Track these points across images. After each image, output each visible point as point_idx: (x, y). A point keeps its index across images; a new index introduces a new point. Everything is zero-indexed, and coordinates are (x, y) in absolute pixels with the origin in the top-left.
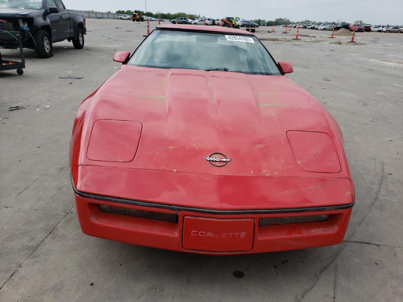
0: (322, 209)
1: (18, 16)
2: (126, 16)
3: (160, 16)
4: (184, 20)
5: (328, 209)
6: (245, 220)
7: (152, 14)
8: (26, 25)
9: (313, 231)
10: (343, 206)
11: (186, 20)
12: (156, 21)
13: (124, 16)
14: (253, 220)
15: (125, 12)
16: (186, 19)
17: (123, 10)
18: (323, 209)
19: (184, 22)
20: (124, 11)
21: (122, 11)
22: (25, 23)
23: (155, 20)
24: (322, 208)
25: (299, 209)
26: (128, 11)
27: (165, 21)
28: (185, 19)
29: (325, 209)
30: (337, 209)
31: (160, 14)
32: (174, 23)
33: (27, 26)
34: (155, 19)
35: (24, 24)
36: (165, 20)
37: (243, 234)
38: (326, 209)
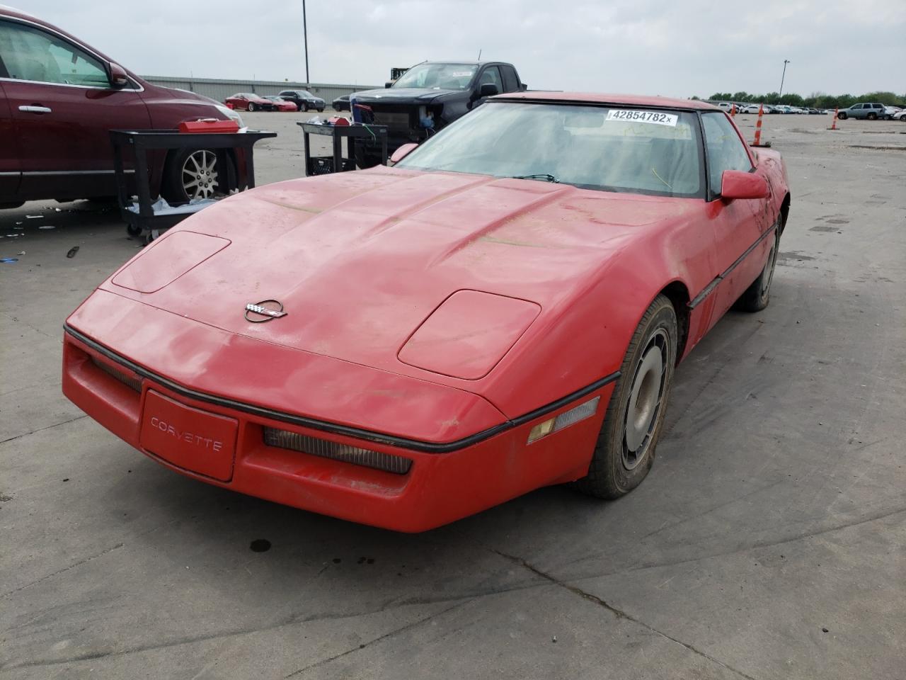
0: (366, 436)
1: (416, 101)
2: (725, 105)
3: (819, 103)
4: (872, 110)
5: (381, 440)
6: (224, 418)
7: (800, 97)
8: (430, 117)
9: (354, 483)
10: (417, 444)
11: (880, 109)
12: (801, 114)
13: (721, 105)
14: (236, 422)
15: (733, 96)
16: (880, 106)
17: (727, 92)
18: (370, 436)
19: (874, 114)
20: (730, 95)
21: (725, 95)
22: (429, 113)
23: (798, 113)
24: (368, 434)
25: (322, 424)
26: (740, 93)
27: (826, 114)
28: (875, 107)
29: (374, 438)
30: (402, 446)
31: (820, 98)
32: (842, 116)
33: (432, 119)
34: (800, 110)
35: (427, 116)
36: (826, 111)
37: (217, 446)
38: (378, 440)
